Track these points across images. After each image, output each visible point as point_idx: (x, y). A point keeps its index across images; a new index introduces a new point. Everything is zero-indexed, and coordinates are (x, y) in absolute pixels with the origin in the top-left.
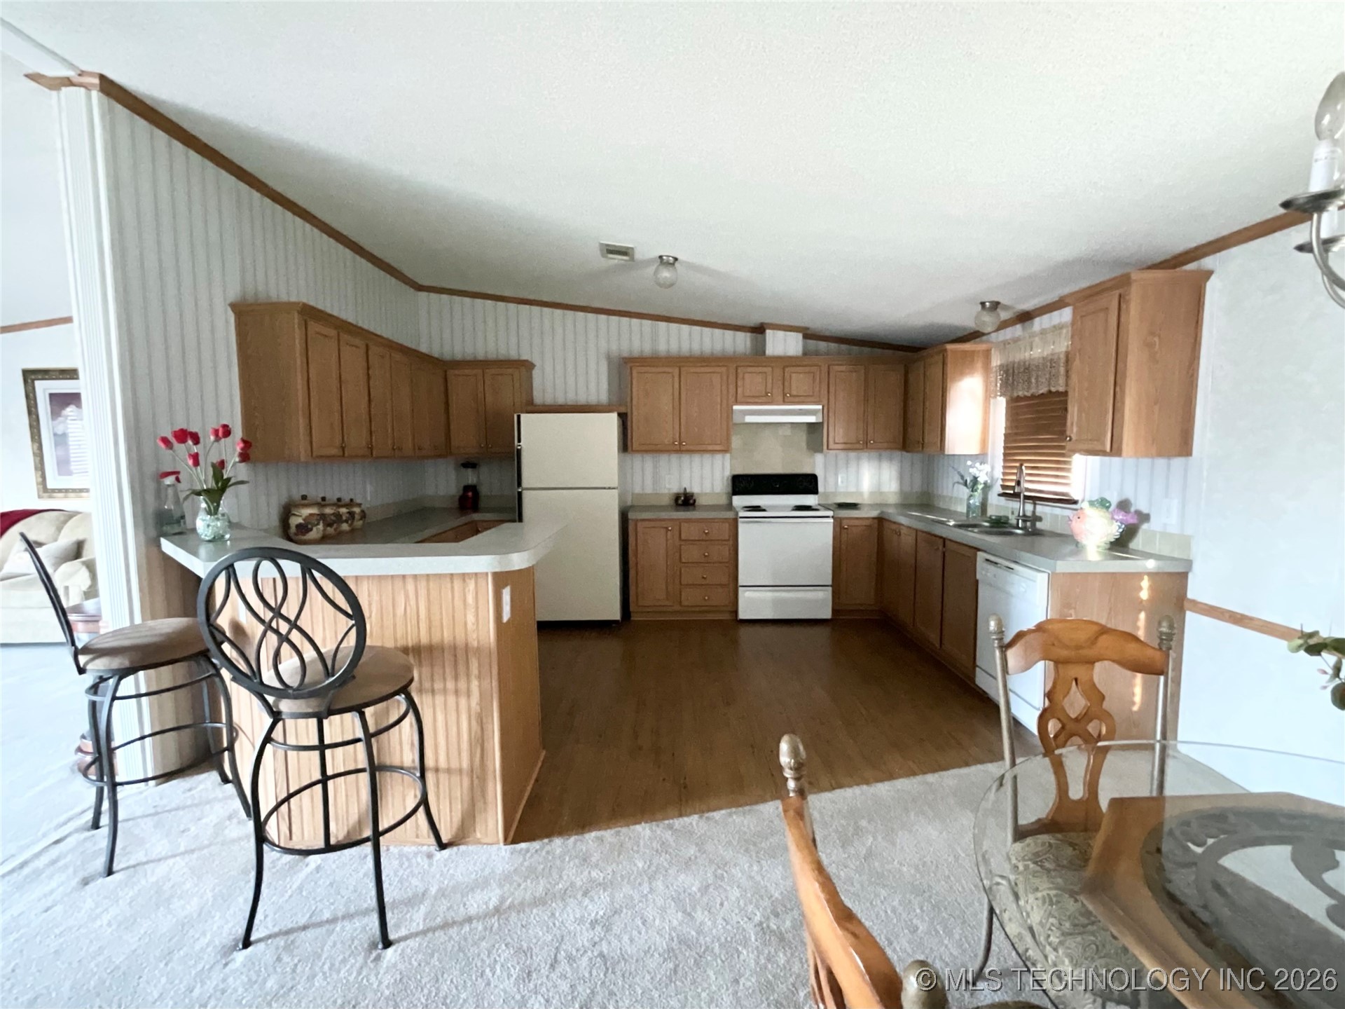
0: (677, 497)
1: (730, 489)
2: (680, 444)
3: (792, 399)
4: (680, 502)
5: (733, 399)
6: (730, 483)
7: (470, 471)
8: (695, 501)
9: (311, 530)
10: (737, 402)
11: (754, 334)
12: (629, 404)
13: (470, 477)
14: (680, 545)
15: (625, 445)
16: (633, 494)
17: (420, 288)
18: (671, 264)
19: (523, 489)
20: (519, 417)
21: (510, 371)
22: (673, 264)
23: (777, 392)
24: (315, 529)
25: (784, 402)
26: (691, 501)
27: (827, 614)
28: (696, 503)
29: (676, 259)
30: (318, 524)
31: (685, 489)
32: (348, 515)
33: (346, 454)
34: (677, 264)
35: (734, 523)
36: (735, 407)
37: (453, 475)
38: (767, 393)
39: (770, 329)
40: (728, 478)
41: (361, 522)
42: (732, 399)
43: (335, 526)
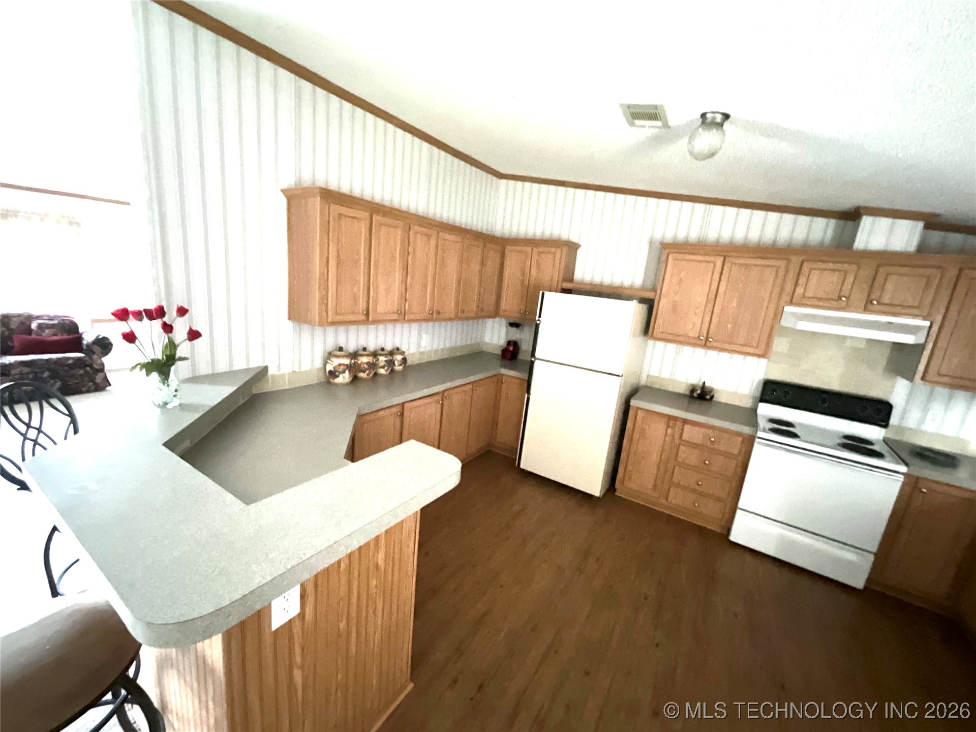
0: (693, 390)
1: (758, 394)
2: (707, 339)
3: (881, 308)
4: (695, 395)
5: (788, 298)
6: (761, 385)
7: (514, 329)
8: (712, 397)
9: (338, 376)
10: (791, 303)
11: (842, 222)
12: (658, 291)
13: (515, 334)
14: (679, 445)
15: (647, 329)
16: (648, 376)
17: (501, 176)
18: (718, 124)
19: (536, 359)
20: (543, 294)
21: (553, 250)
22: (721, 125)
23: (859, 296)
24: (341, 376)
25: (866, 309)
26: (708, 397)
27: (858, 581)
28: (715, 399)
29: (726, 116)
30: (344, 372)
31: (704, 383)
32: (384, 363)
33: (370, 319)
34: (727, 125)
35: (749, 442)
36: (788, 309)
37: (503, 331)
38: (840, 298)
39: (867, 214)
40: (759, 382)
41: (401, 367)
42: (786, 297)
43: (367, 372)
